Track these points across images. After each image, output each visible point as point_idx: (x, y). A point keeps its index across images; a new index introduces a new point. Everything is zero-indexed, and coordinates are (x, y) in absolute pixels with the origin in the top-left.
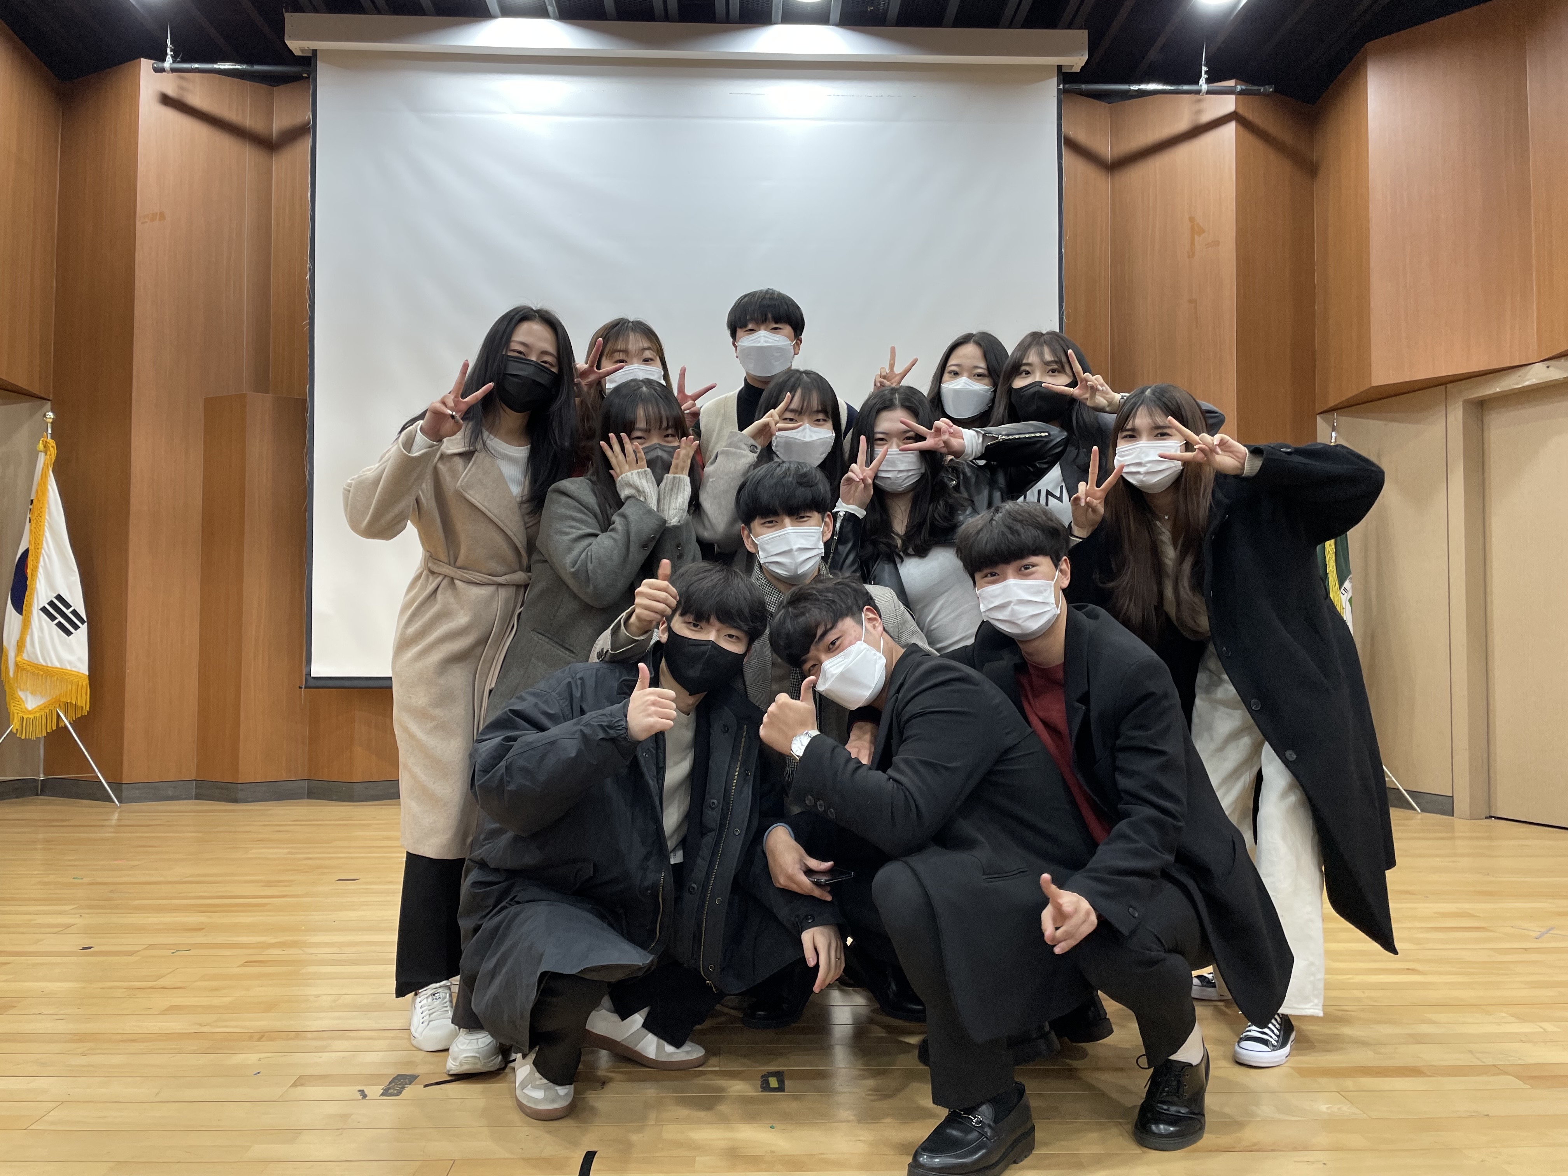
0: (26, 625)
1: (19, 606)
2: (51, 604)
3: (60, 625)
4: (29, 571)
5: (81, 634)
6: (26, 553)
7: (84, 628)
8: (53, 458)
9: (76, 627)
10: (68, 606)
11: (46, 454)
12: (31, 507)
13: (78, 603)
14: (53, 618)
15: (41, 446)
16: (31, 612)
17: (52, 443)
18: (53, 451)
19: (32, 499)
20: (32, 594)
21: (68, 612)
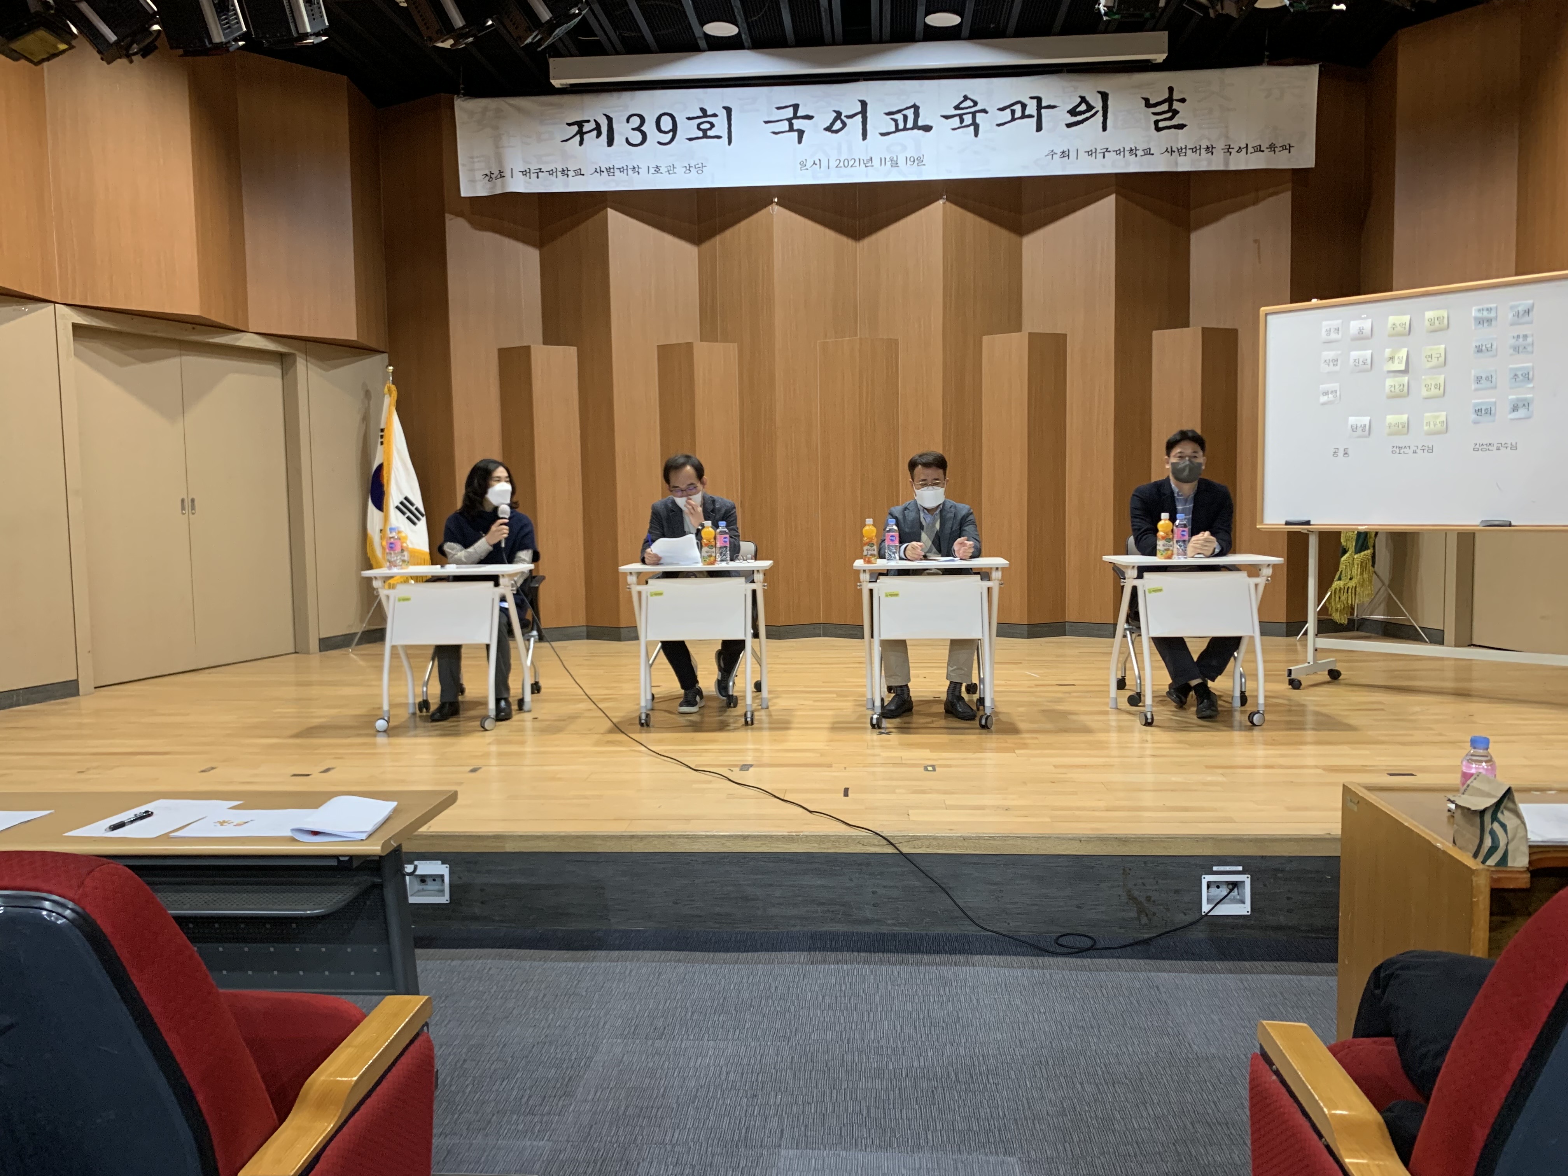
0: (386, 519)
1: (379, 504)
2: (402, 503)
3: (408, 518)
4: (385, 481)
5: (422, 523)
6: (380, 467)
7: (424, 520)
8: (396, 398)
9: (418, 519)
10: (412, 504)
11: (390, 396)
12: (382, 434)
13: (419, 503)
14: (403, 513)
15: (386, 389)
16: (388, 510)
17: (393, 387)
18: (395, 394)
19: (382, 427)
20: (388, 497)
21: (413, 509)
